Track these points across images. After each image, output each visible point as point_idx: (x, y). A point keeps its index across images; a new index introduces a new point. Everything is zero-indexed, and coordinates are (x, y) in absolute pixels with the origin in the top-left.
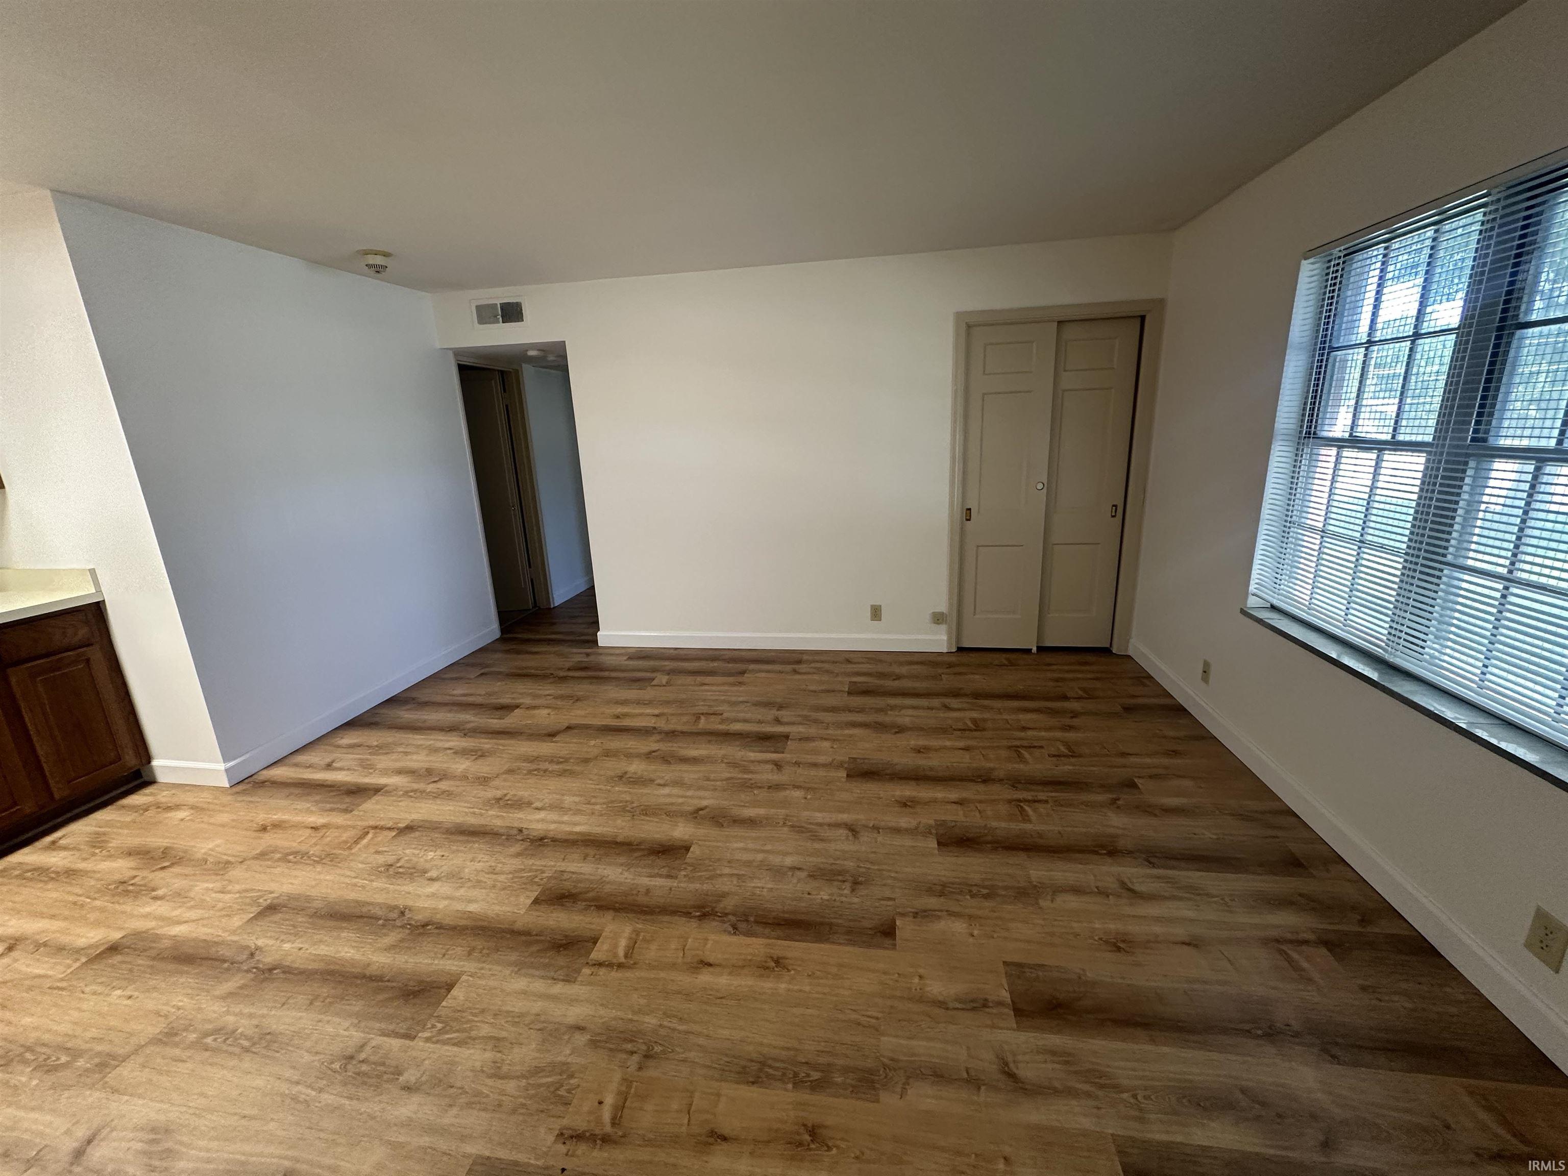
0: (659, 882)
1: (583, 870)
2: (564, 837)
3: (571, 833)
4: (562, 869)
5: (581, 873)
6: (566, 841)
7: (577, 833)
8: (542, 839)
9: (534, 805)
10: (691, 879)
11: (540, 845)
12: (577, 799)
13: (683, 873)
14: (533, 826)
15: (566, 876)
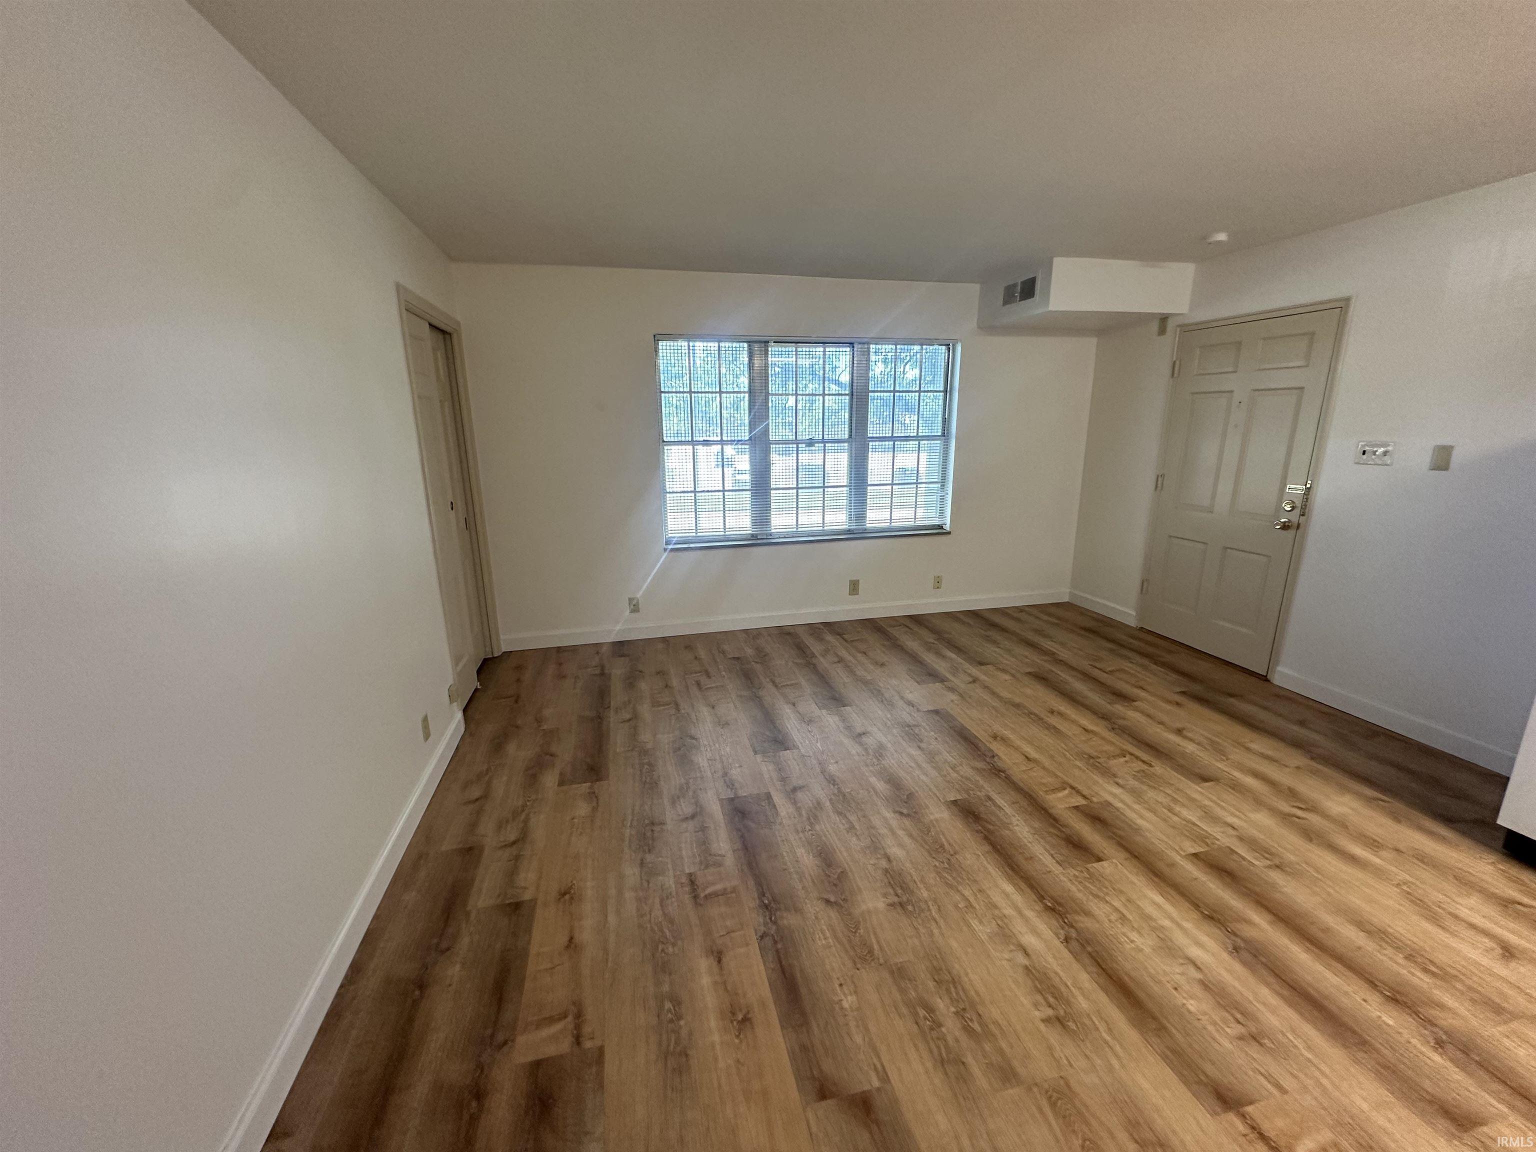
0: (1000, 801)
1: (1042, 850)
2: (1029, 890)
3: (1019, 889)
4: (1058, 865)
5: (1046, 850)
6: (1032, 887)
7: (1014, 885)
8: (1052, 909)
9: (1026, 962)
10: (980, 788)
11: (1060, 904)
12: (975, 923)
13: (979, 793)
14: (1048, 933)
15: (1061, 858)
